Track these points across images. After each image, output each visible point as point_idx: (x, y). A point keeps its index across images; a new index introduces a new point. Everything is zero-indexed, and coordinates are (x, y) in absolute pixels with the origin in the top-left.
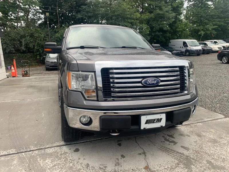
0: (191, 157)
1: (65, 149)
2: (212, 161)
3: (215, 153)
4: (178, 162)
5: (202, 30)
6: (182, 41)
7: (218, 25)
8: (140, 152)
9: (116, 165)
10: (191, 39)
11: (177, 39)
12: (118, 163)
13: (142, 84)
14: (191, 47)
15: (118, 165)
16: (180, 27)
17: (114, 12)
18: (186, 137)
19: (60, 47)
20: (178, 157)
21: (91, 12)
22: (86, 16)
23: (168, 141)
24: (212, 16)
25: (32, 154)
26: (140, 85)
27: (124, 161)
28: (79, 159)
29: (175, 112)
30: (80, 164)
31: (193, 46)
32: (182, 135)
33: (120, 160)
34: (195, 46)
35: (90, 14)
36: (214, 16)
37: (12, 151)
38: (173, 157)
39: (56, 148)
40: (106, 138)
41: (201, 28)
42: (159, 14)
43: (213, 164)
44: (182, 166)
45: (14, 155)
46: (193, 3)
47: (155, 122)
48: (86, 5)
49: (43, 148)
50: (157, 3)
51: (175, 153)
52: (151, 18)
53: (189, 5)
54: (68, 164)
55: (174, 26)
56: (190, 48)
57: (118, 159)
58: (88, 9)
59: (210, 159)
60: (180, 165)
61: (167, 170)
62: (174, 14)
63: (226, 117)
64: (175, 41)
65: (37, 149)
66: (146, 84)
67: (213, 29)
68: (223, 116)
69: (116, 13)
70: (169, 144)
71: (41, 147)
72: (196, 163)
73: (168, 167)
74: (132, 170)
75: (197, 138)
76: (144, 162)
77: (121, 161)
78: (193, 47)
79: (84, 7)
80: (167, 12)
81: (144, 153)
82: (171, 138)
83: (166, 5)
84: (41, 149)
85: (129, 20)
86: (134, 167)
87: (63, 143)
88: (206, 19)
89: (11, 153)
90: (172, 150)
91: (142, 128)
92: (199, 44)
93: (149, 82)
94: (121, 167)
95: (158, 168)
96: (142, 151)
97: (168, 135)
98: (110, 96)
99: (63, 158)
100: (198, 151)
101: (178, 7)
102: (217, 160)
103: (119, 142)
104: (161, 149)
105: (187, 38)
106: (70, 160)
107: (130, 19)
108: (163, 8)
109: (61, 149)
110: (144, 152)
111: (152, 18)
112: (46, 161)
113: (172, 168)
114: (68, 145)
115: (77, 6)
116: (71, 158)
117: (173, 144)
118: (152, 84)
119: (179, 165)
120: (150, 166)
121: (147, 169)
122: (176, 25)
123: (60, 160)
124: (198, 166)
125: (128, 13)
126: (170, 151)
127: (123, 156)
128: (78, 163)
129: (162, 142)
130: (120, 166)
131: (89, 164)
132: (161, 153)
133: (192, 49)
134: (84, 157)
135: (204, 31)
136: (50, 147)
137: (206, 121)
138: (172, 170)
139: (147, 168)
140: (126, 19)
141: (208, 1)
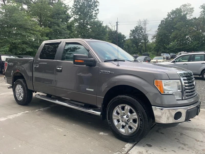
15: (185, 144)
19: (93, 59)
27: (182, 141)
46: (78, 24)
57: (178, 141)
62: (69, 32)
76: (190, 138)
80: (63, 29)
81: (182, 134)
87: (130, 144)
96: (179, 133)
103: (160, 132)
108: (60, 25)
120: (196, 139)
130: (187, 145)
132: (188, 131)
134: (163, 148)
141: (88, 25)
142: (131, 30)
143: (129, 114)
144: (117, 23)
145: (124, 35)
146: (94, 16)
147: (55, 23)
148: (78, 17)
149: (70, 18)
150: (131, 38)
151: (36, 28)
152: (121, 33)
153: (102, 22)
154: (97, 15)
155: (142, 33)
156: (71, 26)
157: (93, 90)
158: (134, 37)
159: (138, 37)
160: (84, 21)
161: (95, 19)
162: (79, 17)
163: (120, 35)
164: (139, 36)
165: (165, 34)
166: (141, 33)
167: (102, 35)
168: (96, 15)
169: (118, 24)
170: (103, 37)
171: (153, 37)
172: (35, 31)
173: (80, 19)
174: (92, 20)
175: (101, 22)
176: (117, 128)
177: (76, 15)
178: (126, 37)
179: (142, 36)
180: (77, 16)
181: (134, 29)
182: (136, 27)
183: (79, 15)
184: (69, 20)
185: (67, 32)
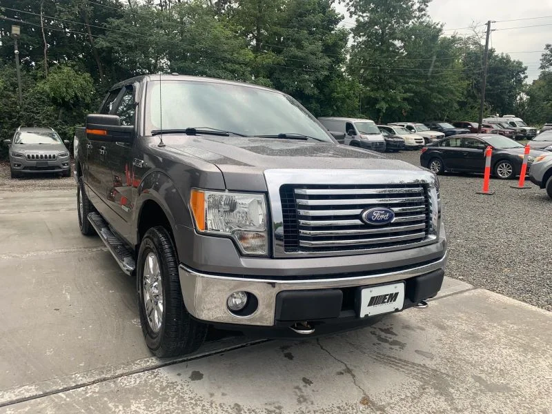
0: (443, 371)
1: (166, 375)
2: (483, 376)
3: (483, 359)
4: (421, 384)
5: (383, 99)
6: (343, 121)
7: (413, 93)
8: (339, 370)
9: (300, 402)
10: (361, 118)
11: (333, 115)
12: (302, 396)
13: (362, 221)
14: (364, 136)
15: (305, 400)
16: (340, 90)
17: (193, 41)
18: (418, 331)
19: (132, 126)
20: (418, 373)
21: (134, 37)
22: (120, 43)
23: (386, 341)
24: (402, 72)
25: (87, 393)
26: (358, 222)
27: (313, 391)
28: (212, 395)
29: (419, 279)
30: (219, 408)
31: (366, 134)
32: (407, 327)
33: (303, 389)
34: (372, 134)
35: (131, 42)
36: (408, 72)
37: (28, 391)
38: (409, 373)
39: (141, 374)
40: (251, 344)
41: (380, 94)
42: (295, 57)
43: (486, 382)
44: (432, 391)
45: (38, 400)
46: (364, 38)
47: (386, 300)
48: (120, 16)
49: (108, 376)
50: (291, 31)
51: (410, 365)
52: (278, 64)
53: (356, 44)
54: (191, 409)
55: (328, 87)
56: (360, 137)
57: (297, 388)
58: (125, 27)
59: (477, 372)
60: (427, 390)
61: (407, 401)
62: (327, 61)
63: (476, 287)
64: (328, 120)
65: (92, 380)
66: (370, 220)
67: (405, 99)
68: (470, 286)
69: (197, 46)
70: (392, 349)
71: (104, 376)
72: (455, 383)
73: (407, 396)
74: (338, 408)
75: (440, 333)
76: (355, 389)
77: (307, 391)
78: (368, 136)
79: (116, 22)
80: (312, 54)
81: (349, 371)
82: (389, 335)
83: (311, 38)
84: (105, 380)
85: (228, 65)
86: (340, 401)
87: (153, 362)
88: (391, 77)
89: (27, 395)
90: (400, 360)
91: (362, 315)
92: (378, 131)
93: (375, 216)
94: (312, 404)
95: (388, 400)
96: (344, 367)
97: (381, 330)
98: (296, 246)
99: (173, 398)
100: (450, 358)
101: (335, 45)
102: (490, 373)
103: (286, 351)
104: (379, 359)
105: (354, 116)
106: (191, 399)
107: (230, 61)
108: (305, 44)
109: (155, 376)
110: (348, 369)
111: (280, 65)
112: (133, 408)
113: (415, 398)
114: (169, 364)
115: (95, 17)
116: (192, 396)
117: (397, 347)
118: (380, 221)
119: (425, 389)
120: (371, 397)
121: (367, 403)
122: (332, 84)
123: (167, 403)
124: (461, 389)
125: (226, 47)
126: (399, 363)
127: (307, 381)
128: (213, 405)
129: (374, 344)
130: (310, 403)
131: (239, 404)
132: (382, 369)
133: (365, 140)
134: (222, 390)
135: (386, 102)
136: (128, 374)
137: (442, 297)
138: (416, 401)
139: (366, 401)
140: (220, 62)
141: (394, 39)
142: (548, 46)
144: (489, 24)
145: (520, 63)
146: (416, 10)
147: (292, 40)
148: (366, 19)
149: (336, 22)
150: (547, 70)
152: (507, 56)
153: (442, 26)
154: (427, 6)
160: (383, 28)
161: (419, 18)
162: (370, 18)
163: (505, 61)
168: (423, 6)
169: (491, 28)
170: (439, 72)
173: (372, 22)
174: (410, 23)
175: (439, 27)
177: (361, 13)
178: (526, 69)
180: (365, 15)
183: (372, 11)
184: (333, 29)
185: (322, 61)
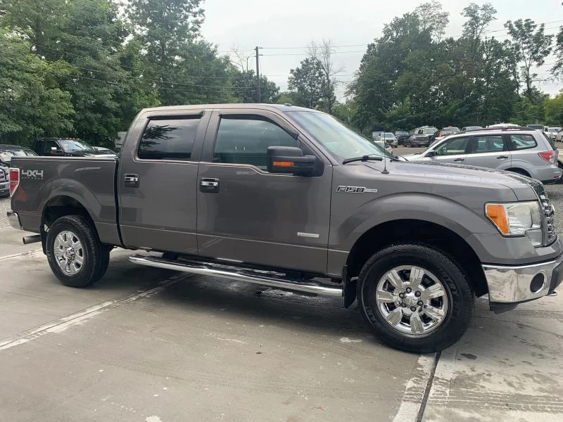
24: (188, 88)
36: (192, 88)
42: (92, 67)
46: (146, 52)
62: (125, 73)
81: (521, 325)
114: (438, 356)
141: (175, 55)
142: (292, 71)
143: (422, 288)
144: (257, 49)
145: (273, 84)
146: (190, 29)
147: (85, 49)
148: (144, 33)
149: (126, 34)
150: (293, 91)
151: (29, 61)
152: (266, 78)
153: (216, 47)
154: (200, 27)
155: (319, 78)
156: (130, 57)
157: (317, 236)
158: (301, 89)
159: (311, 90)
160: (163, 45)
161: (193, 37)
162: (149, 32)
163: (263, 82)
164: (314, 86)
165: (380, 81)
166: (317, 77)
167: (217, 84)
168: (196, 26)
169: (259, 53)
170: (219, 90)
171: (348, 90)
172: (28, 72)
173: (151, 37)
175: (213, 47)
176: (390, 322)
177: (138, 26)
178: (279, 89)
179: (320, 86)
180: (143, 28)
181: (300, 68)
182: (305, 63)
183: (149, 25)
184: (122, 41)
185: (119, 74)
